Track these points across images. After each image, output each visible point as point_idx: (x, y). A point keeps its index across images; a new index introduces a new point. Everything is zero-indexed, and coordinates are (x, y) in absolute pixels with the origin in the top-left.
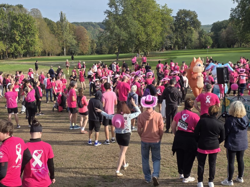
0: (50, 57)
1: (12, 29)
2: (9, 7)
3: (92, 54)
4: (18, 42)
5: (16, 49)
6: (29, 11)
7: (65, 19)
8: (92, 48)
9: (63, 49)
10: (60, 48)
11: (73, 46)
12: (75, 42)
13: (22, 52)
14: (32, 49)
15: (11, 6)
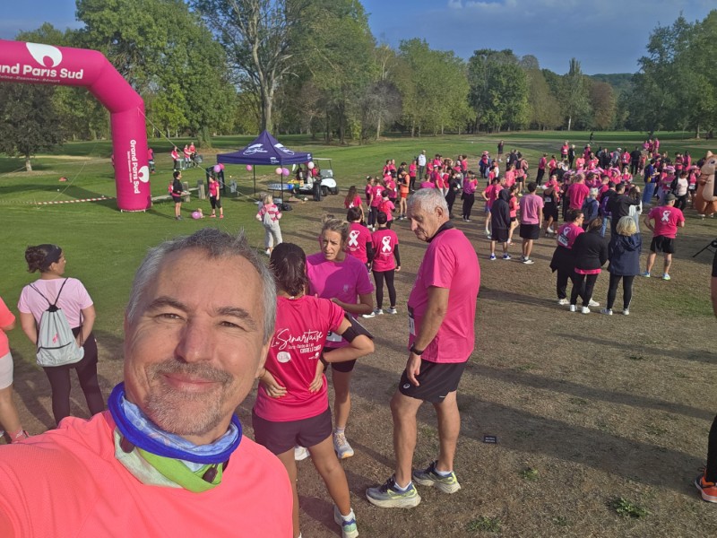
0: (544, 133)
1: (490, 87)
2: (491, 53)
3: (616, 129)
4: (495, 109)
5: (491, 118)
6: (521, 59)
7: (578, 70)
8: (619, 120)
9: (567, 119)
10: (562, 119)
11: (584, 114)
12: (588, 108)
13: (500, 123)
14: (515, 119)
15: (495, 52)
